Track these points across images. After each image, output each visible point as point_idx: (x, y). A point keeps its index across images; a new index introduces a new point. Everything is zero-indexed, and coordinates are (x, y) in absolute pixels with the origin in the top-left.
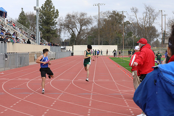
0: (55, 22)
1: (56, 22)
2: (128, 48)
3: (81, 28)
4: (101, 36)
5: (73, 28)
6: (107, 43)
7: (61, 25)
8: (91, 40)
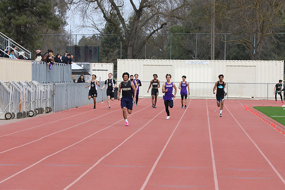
4: (219, 26)
6: (242, 53)
8: (182, 38)
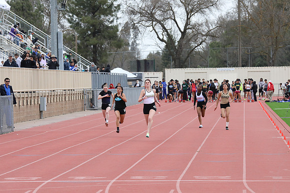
0: (116, 4)
1: (119, 6)
3: (188, 19)
5: (164, 20)
7: (133, 12)
8: (219, 52)
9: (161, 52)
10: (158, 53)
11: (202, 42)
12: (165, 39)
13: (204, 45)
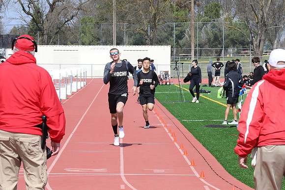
2: (208, 53)
9: (26, 26)
10: (23, 27)
11: (73, 16)
12: (32, 12)
13: (75, 20)
